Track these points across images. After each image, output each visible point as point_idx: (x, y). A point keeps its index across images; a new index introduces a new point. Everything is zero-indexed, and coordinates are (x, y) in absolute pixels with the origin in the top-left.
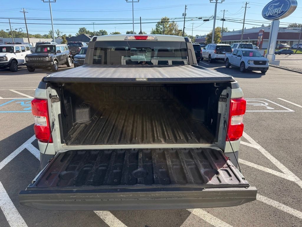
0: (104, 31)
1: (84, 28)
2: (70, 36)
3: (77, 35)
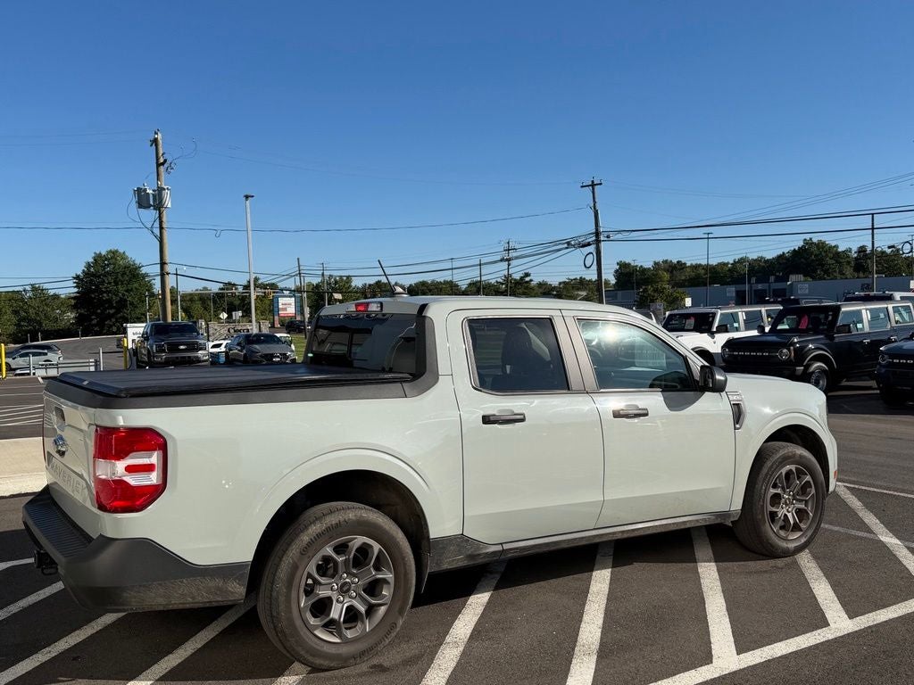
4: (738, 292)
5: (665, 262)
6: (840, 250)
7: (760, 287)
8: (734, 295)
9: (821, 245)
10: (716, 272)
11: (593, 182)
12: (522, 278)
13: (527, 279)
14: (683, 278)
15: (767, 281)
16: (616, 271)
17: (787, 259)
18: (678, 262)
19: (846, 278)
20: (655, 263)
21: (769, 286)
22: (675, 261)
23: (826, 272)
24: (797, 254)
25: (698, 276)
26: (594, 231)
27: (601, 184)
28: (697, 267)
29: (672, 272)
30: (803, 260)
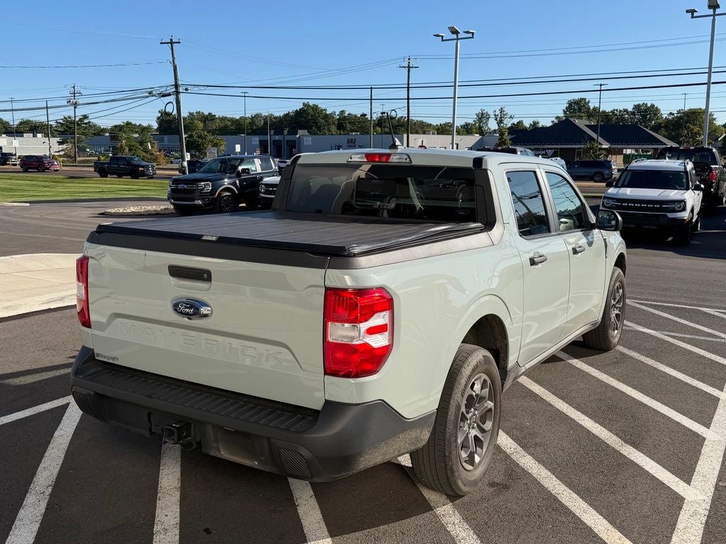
0: (649, 105)
1: (582, 99)
2: (535, 123)
3: (556, 121)
4: (261, 141)
5: (198, 113)
6: (328, 113)
7: (277, 138)
8: (258, 143)
9: (315, 108)
10: (240, 124)
11: (171, 40)
12: (80, 120)
13: (86, 121)
14: (214, 127)
15: (282, 133)
16: (158, 118)
17: (292, 117)
18: (209, 114)
19: (332, 135)
20: (190, 113)
21: (284, 138)
22: (206, 113)
23: (319, 128)
24: (299, 113)
25: (226, 126)
26: (174, 83)
27: (179, 43)
28: (224, 119)
29: (205, 122)
30: (303, 119)
